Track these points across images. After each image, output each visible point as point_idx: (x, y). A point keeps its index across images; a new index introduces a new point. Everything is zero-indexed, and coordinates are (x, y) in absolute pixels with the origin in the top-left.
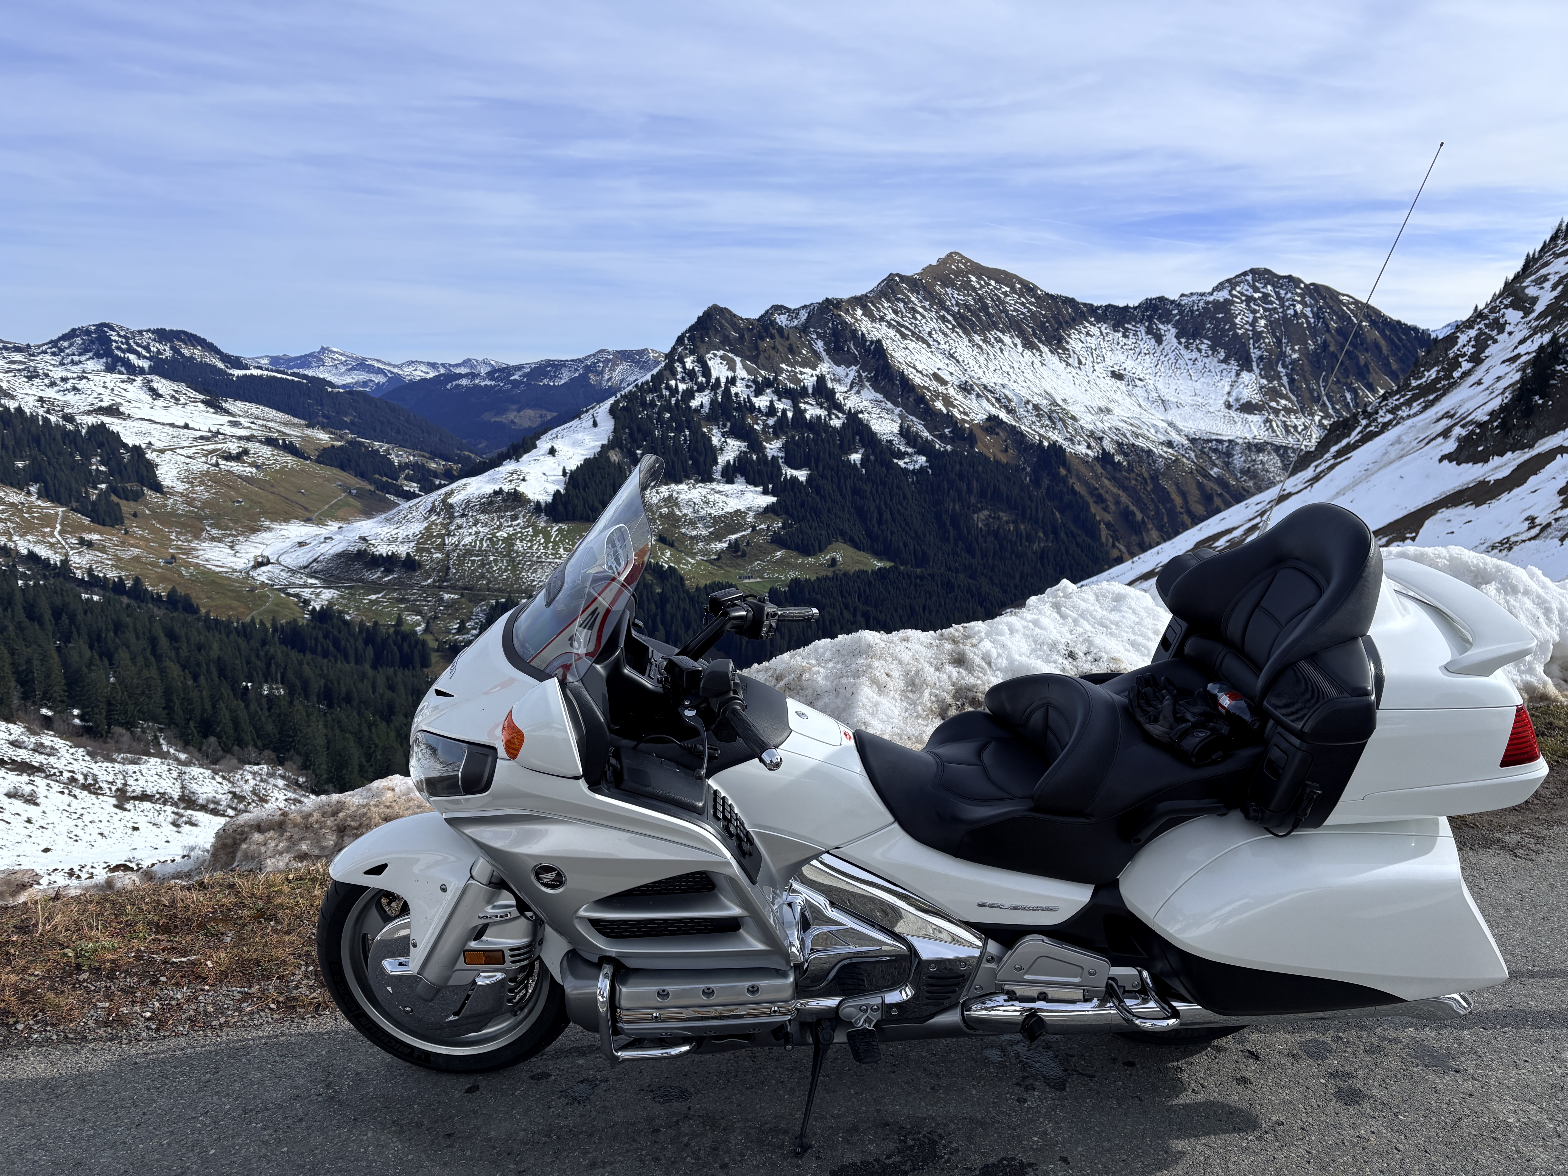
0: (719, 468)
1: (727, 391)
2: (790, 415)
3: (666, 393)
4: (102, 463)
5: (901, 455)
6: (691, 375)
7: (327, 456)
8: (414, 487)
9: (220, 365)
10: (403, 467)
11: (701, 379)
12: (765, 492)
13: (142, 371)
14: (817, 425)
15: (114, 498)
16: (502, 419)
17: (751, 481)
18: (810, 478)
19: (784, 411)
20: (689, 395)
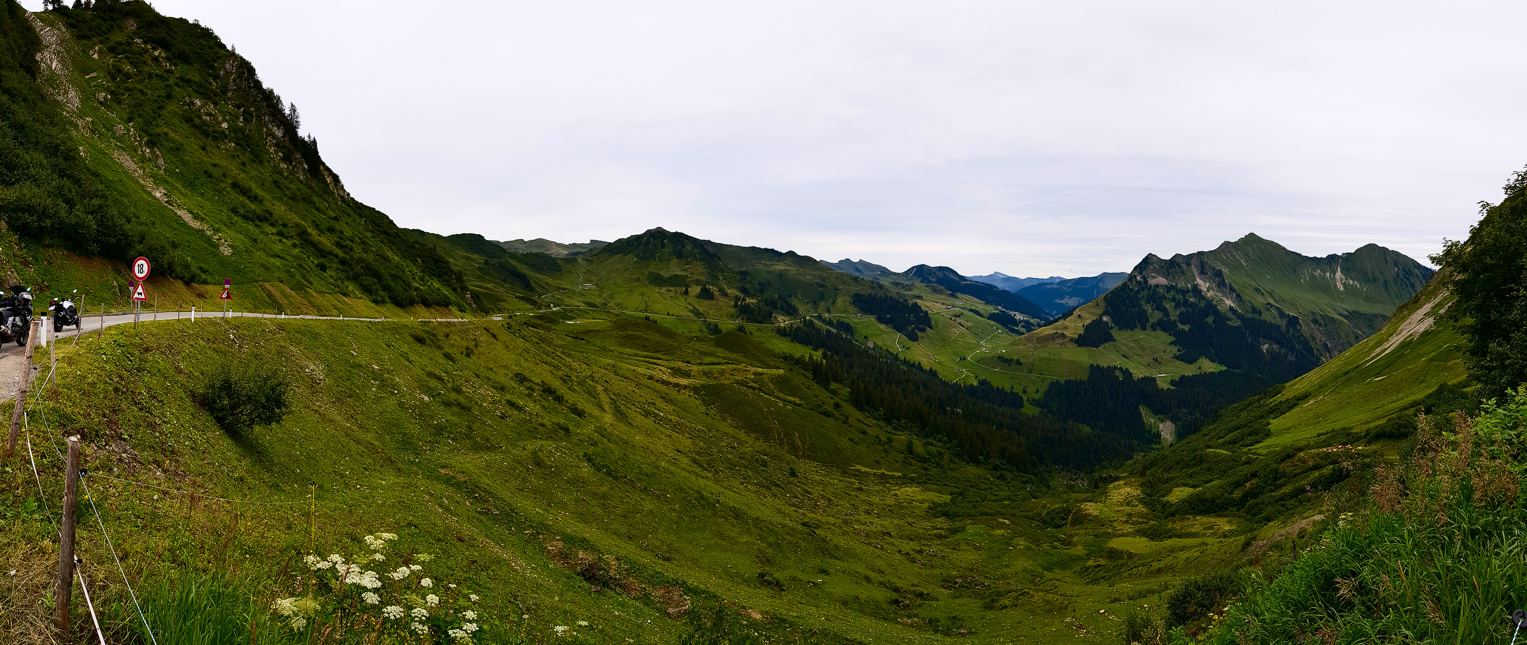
0: (1150, 324)
1: (1154, 290)
2: (1182, 301)
3: (1128, 291)
4: (914, 317)
5: (1230, 320)
6: (1139, 283)
7: (992, 317)
8: (1023, 330)
9: (958, 280)
10: (1021, 321)
11: (1144, 285)
12: (1170, 335)
13: (933, 282)
14: (1193, 305)
15: (917, 331)
16: (1063, 302)
17: (1164, 330)
18: (1190, 329)
19: (1179, 300)
20: (1138, 292)
